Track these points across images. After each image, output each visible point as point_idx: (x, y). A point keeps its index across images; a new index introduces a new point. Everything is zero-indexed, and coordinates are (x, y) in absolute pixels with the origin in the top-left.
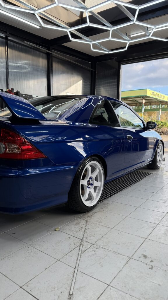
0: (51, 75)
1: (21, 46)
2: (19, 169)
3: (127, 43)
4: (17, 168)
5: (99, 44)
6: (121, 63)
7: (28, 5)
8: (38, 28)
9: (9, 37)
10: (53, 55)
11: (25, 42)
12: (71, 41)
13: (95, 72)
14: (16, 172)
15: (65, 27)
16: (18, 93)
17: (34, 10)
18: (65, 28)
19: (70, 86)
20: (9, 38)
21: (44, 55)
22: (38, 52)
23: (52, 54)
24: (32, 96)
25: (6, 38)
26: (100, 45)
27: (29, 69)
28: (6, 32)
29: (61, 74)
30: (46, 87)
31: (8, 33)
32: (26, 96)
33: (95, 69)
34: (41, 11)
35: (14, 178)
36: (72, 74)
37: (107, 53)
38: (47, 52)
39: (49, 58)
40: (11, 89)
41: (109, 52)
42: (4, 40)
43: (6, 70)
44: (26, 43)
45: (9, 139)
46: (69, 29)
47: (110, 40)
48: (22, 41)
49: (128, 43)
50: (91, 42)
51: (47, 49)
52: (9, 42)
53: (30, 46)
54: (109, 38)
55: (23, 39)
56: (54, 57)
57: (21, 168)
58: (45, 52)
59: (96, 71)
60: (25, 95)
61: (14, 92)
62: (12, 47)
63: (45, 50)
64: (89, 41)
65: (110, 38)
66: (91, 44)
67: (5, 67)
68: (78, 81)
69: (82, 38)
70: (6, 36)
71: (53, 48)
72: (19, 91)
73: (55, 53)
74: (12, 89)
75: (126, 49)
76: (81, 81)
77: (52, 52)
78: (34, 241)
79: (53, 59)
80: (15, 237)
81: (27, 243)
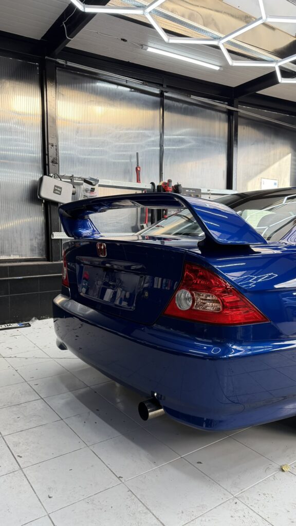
0: (234, 145)
1: (185, 106)
2: (215, 344)
4: (211, 341)
7: (208, 32)
8: (215, 70)
9: (166, 92)
10: (239, 114)
11: (192, 97)
12: (279, 83)
14: (209, 349)
15: (272, 59)
16: (179, 188)
17: (219, 39)
18: (272, 62)
19: (268, 167)
20: (166, 94)
21: (224, 116)
22: (213, 112)
23: (237, 112)
24: (200, 190)
25: (161, 95)
27: (194, 143)
28: (162, 85)
29: (252, 145)
30: (224, 172)
31: (165, 86)
32: (191, 191)
34: (230, 38)
35: (208, 360)
36: (273, 143)
38: (229, 110)
39: (232, 119)
40: (167, 182)
42: (158, 99)
43: (159, 148)
44: (194, 99)
45: (197, 282)
46: (280, 61)
48: (187, 96)
51: (228, 105)
52: (166, 101)
53: (200, 104)
55: (189, 93)
56: (241, 117)
57: (219, 341)
58: (225, 110)
60: (189, 189)
61: (172, 187)
62: (171, 109)
63: (224, 106)
67: (158, 143)
68: (284, 155)
70: (162, 91)
71: (239, 102)
72: (179, 184)
73: (243, 110)
74: (170, 181)
76: (289, 156)
77: (237, 108)
78: (243, 491)
79: (240, 120)
80: (203, 473)
81: (230, 493)
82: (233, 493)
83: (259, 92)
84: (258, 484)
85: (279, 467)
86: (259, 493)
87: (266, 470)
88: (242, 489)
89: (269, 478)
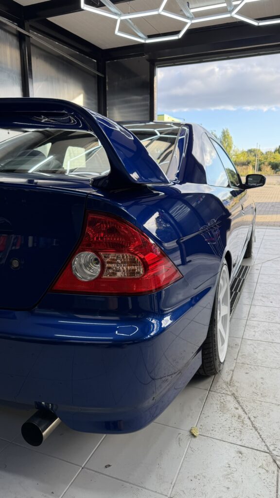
0: (30, 80)
3: (186, 23)
5: (132, 21)
6: (156, 63)
10: (31, 41)
12: (83, 10)
13: (106, 80)
21: (15, 41)
23: (29, 37)
26: (132, 24)
29: (46, 80)
33: (105, 74)
37: (142, 41)
39: (24, 47)
41: (145, 39)
47: (159, 15)
49: (189, 24)
50: (120, 15)
51: (19, 26)
54: (158, 11)
56: (33, 45)
58: (15, 32)
59: (107, 78)
63: (14, 26)
64: (116, 14)
65: (161, 11)
66: (119, 19)
68: (77, 96)
69: (105, 6)
71: (30, 26)
73: (35, 37)
75: (181, 35)
76: (82, 96)
77: (29, 32)
78: (173, 483)
79: (33, 49)
80: (118, 479)
81: (162, 494)
82: (165, 493)
83: (49, 19)
84: (182, 466)
85: (189, 433)
86: (190, 478)
87: (179, 443)
88: (170, 482)
89: (187, 452)
